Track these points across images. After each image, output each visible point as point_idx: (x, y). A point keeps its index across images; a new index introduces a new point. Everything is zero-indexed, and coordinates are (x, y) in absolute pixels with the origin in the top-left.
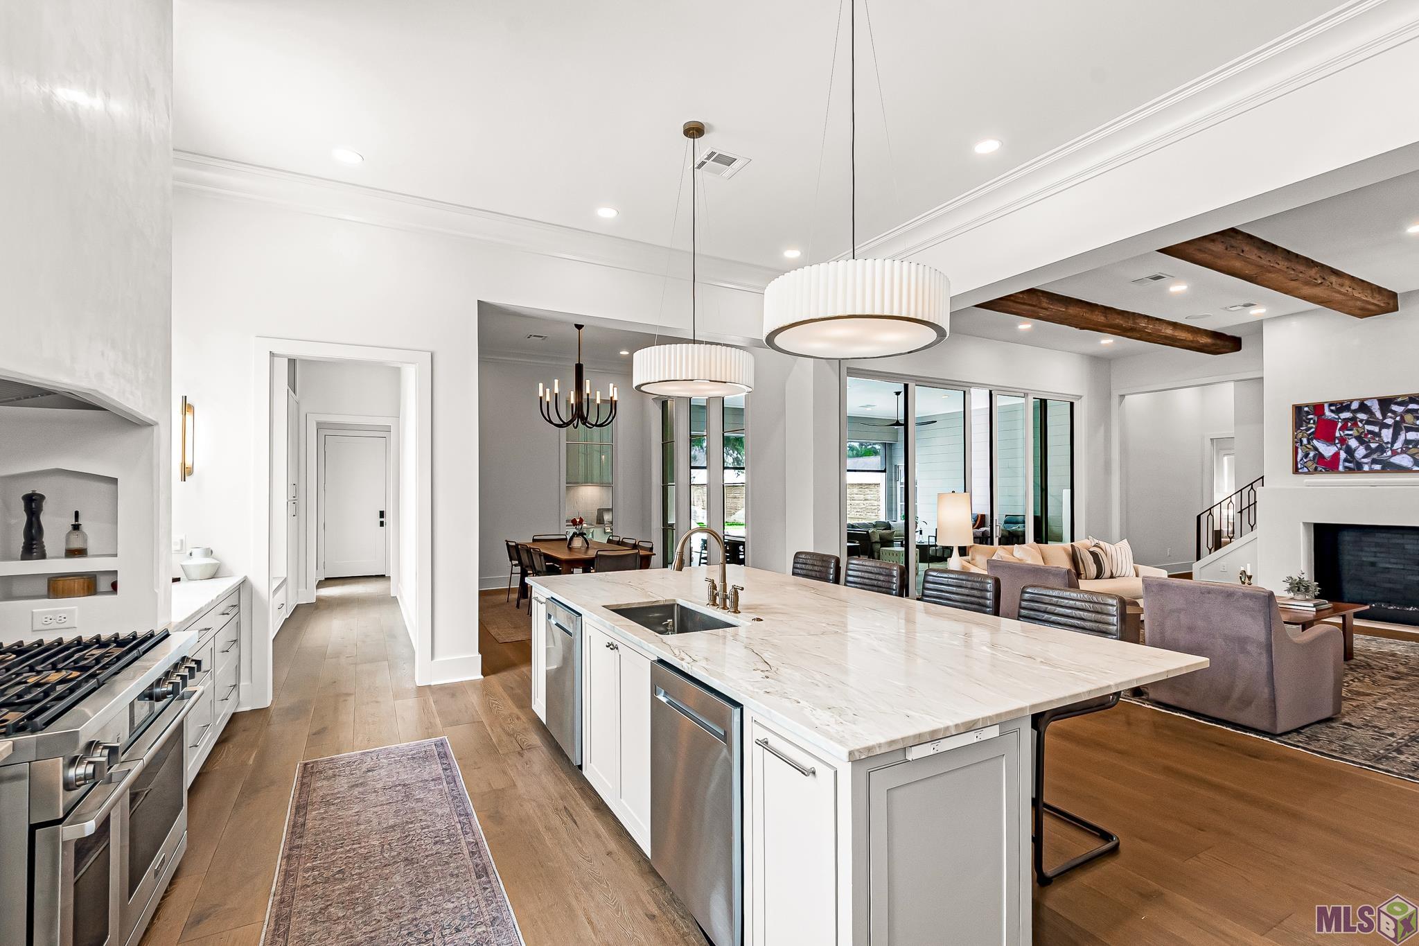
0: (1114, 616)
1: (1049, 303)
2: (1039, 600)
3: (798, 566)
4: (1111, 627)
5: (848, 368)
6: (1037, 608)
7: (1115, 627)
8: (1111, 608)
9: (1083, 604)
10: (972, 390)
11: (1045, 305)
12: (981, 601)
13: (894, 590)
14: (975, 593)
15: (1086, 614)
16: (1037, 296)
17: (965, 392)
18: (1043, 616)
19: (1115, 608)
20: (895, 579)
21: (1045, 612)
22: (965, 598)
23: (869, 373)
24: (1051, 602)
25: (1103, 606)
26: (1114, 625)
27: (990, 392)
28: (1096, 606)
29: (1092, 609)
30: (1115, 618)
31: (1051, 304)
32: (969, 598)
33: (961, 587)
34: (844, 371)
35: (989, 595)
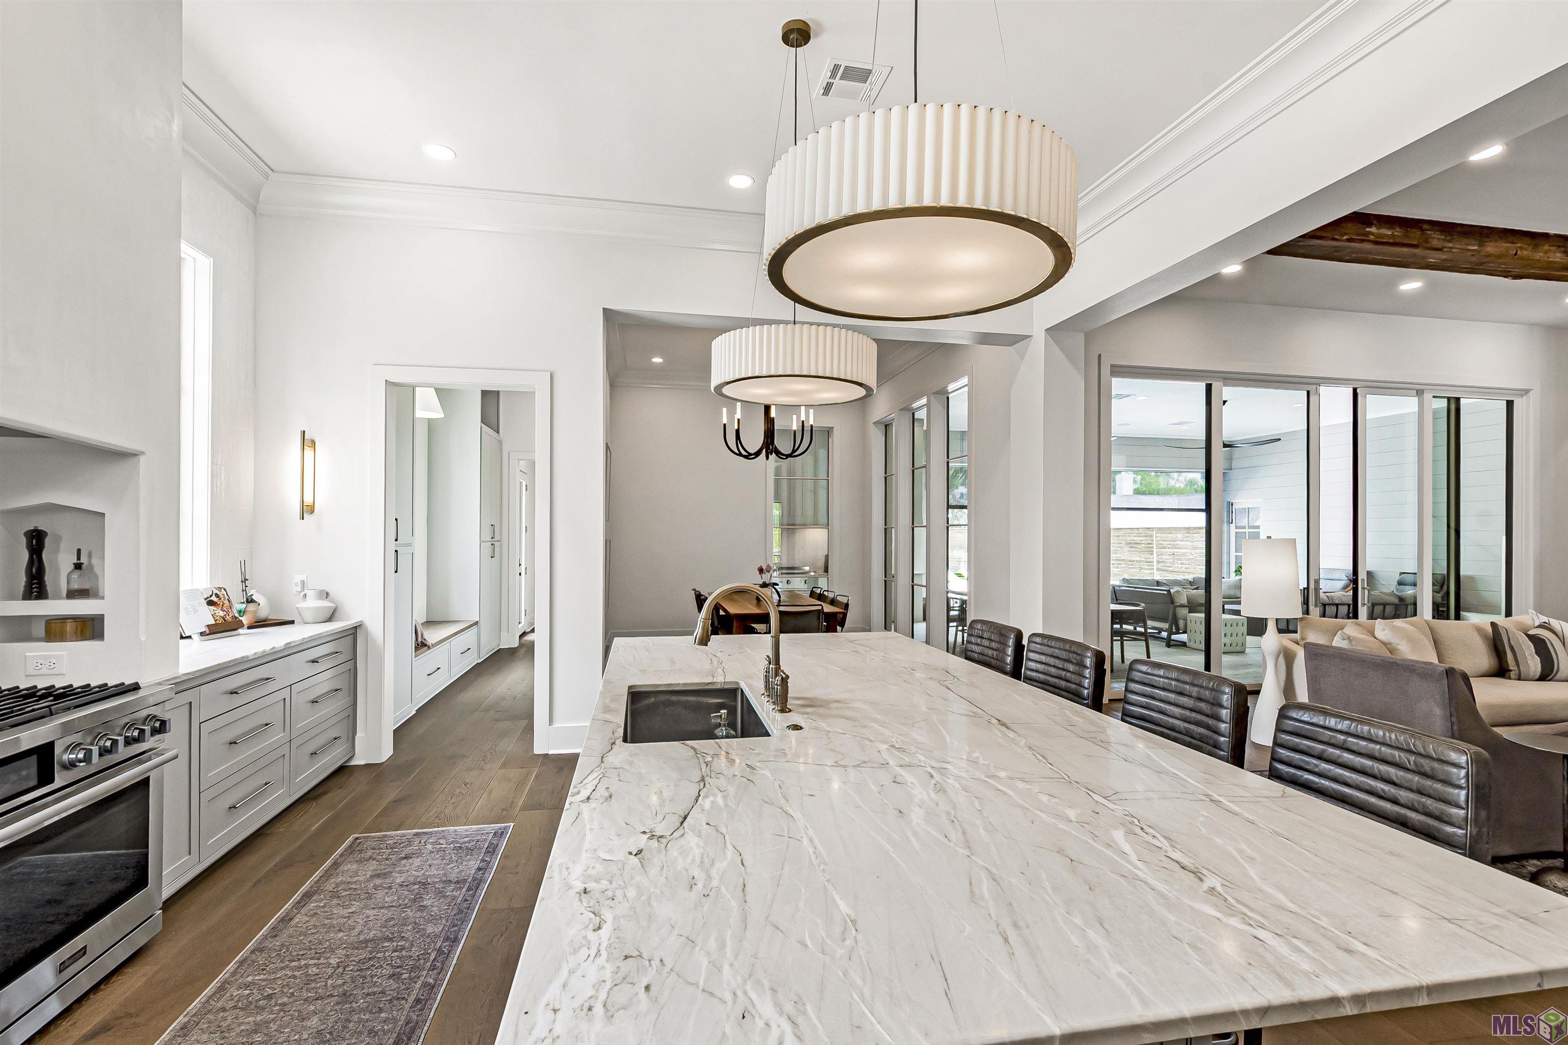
0: (1460, 787)
1: (1445, 240)
2: (1309, 734)
3: (973, 640)
4: (1454, 811)
5: (1112, 366)
6: (1305, 748)
7: (1462, 812)
8: (1455, 770)
9: (1396, 753)
10: (1323, 389)
11: (1435, 243)
12: (1211, 722)
13: (1086, 689)
14: (1203, 706)
15: (1401, 773)
16: (1422, 230)
17: (1308, 392)
18: (1316, 766)
19: (1463, 773)
20: (1088, 671)
21: (1320, 758)
22: (1187, 713)
23: (1152, 371)
24: (1333, 741)
25: (1436, 765)
26: (1458, 806)
27: (1355, 390)
28: (1422, 761)
29: (1412, 767)
30: (1464, 792)
31: (1450, 241)
32: (1194, 715)
33: (1181, 693)
34: (1106, 370)
35: (1225, 713)
